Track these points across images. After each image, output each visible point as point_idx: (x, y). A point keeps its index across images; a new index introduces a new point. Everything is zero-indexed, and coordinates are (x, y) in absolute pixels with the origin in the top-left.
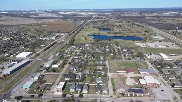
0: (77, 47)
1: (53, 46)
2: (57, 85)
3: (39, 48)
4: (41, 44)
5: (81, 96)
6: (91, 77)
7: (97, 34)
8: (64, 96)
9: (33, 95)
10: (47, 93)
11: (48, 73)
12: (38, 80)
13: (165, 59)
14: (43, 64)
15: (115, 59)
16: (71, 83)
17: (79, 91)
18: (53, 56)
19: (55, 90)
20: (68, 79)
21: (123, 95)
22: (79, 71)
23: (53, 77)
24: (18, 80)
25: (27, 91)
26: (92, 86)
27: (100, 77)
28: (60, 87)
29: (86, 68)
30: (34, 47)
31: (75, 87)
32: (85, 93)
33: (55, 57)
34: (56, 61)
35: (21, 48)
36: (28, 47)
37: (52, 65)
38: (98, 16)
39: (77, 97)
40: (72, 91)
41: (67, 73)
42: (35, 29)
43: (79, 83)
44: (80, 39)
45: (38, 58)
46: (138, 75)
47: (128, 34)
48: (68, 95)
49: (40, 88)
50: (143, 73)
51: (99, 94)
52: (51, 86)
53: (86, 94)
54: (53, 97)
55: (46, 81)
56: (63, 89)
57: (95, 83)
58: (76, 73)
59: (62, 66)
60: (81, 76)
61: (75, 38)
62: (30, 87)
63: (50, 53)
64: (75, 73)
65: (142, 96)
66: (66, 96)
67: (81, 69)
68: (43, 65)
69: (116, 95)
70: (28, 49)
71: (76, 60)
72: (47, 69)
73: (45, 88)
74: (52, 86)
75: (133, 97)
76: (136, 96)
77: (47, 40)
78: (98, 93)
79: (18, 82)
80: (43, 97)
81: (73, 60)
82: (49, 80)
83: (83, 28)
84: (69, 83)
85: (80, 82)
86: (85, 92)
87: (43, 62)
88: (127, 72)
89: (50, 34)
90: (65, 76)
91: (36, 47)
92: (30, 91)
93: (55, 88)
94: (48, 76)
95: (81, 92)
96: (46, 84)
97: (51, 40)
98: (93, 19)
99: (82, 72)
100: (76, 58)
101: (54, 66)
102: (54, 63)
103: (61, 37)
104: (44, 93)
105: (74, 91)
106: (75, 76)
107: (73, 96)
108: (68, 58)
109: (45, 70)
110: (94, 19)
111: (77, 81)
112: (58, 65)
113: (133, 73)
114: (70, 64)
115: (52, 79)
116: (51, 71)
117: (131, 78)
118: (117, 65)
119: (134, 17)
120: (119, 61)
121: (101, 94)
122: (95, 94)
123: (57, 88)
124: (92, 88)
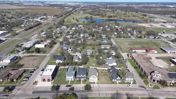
0: (68, 27)
1: (37, 27)
2: (42, 71)
3: (18, 27)
4: (22, 24)
5: (88, 88)
6: (96, 58)
7: (89, 18)
8: (56, 88)
10: (23, 85)
12: (10, 63)
15: (122, 38)
16: (67, 67)
17: (82, 79)
18: (37, 35)
19: (38, 79)
20: (61, 62)
22: (76, 51)
23: (35, 59)
26: (103, 71)
27: (110, 58)
28: (48, 73)
29: (86, 48)
30: (12, 27)
31: (76, 73)
32: (94, 83)
33: (40, 37)
34: (42, 41)
36: (3, 26)
37: (34, 44)
38: (86, 6)
40: (70, 80)
41: (59, 54)
42: (17, 12)
43: (80, 67)
44: (71, 22)
45: (16, 38)
46: (164, 54)
47: (124, 17)
48: (63, 88)
49: (11, 77)
51: (119, 83)
52: (31, 72)
53: (96, 85)
54: (34, 92)
55: (23, 65)
57: (107, 66)
58: (73, 54)
59: (51, 45)
60: (80, 57)
61: (65, 20)
63: (33, 32)
64: (71, 54)
66: (59, 89)
67: (79, 49)
68: (22, 45)
69: (149, 84)
70: (3, 28)
71: (69, 39)
72: (28, 50)
73: (20, 77)
74: (33, 72)
77: (30, 21)
78: (117, 82)
80: (14, 92)
81: (66, 39)
82: (28, 63)
83: (73, 13)
84: (63, 67)
85: (81, 65)
86: (94, 81)
87: (22, 42)
88: (147, 51)
89: (35, 16)
90: (55, 57)
91: (15, 27)
93: (39, 76)
94: (28, 58)
95: (85, 81)
96: (23, 69)
97: (35, 21)
98: (81, 8)
99: (80, 52)
100: (69, 37)
101: (37, 46)
102: (38, 43)
103: (47, 19)
105: (73, 80)
106: (72, 57)
107: (73, 88)
108: (57, 37)
109: (24, 51)
111: (76, 63)
112: (44, 45)
114: (61, 44)
115: (35, 61)
116: (33, 52)
117: (157, 58)
118: (128, 44)
120: (128, 40)
121: (124, 83)
122: (111, 83)
123: (43, 75)
124: (103, 74)
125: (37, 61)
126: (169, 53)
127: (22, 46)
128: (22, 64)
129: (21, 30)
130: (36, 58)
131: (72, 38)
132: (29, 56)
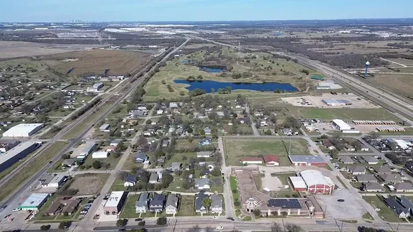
0: (149, 108)
1: (92, 108)
2: (104, 199)
3: (59, 112)
4: (64, 104)
5: (162, 222)
6: (184, 177)
7: (196, 78)
8: (123, 223)
9: (46, 224)
10: (81, 219)
11: (83, 172)
12: (59, 188)
13: (343, 132)
14: (70, 151)
15: (238, 135)
16: (139, 193)
17: (157, 211)
18: (93, 130)
19: (100, 211)
20: (132, 185)
21: (257, 213)
22: (157, 165)
23: (93, 181)
24: (10, 192)
25: (33, 216)
26: (188, 198)
27: (204, 177)
28: (113, 203)
29: (173, 157)
30: (48, 112)
31: (149, 203)
32: (171, 215)
33: (99, 135)
34: (102, 144)
35: (15, 114)
36: (32, 111)
37: (91, 152)
38: (197, 38)
39: (154, 224)
40: (141, 212)
41: (128, 171)
42: (49, 69)
43: (157, 192)
44: (157, 91)
45: (58, 138)
47: (264, 77)
48: (132, 222)
49: (64, 209)
50: (299, 164)
51: (204, 214)
52: (90, 202)
53: (174, 217)
54: (95, 229)
55: (77, 191)
56: (120, 207)
57: (195, 190)
58: (151, 170)
59: (117, 154)
60: (160, 177)
61: (146, 88)
62: (39, 207)
63: (86, 124)
64: (148, 170)
65: (299, 214)
66: (126, 224)
67: (161, 160)
68: (71, 153)
69: (241, 215)
70: (32, 115)
71: (148, 139)
72: (81, 163)
73: (76, 208)
74: (92, 201)
75: (280, 217)
76: (284, 214)
77: (78, 94)
78: (202, 213)
79: (10, 196)
80: (71, 228)
81: (143, 139)
82: (84, 188)
83: (164, 65)
84: (134, 193)
85: (160, 190)
86: (171, 213)
87: (70, 147)
88: (265, 163)
89: (86, 79)
90: (124, 176)
91: (52, 112)
92: (39, 216)
93: (101, 207)
94: (82, 178)
95: (161, 212)
96: (78, 197)
97: (89, 93)
98: (186, 45)
99: (162, 166)
100: (149, 134)
101: (96, 155)
102: (97, 148)
103: (111, 86)
104: (73, 219)
105: (145, 212)
106: (147, 176)
107: (144, 222)
108: (129, 135)
109: (76, 166)
110: (189, 43)
111: (152, 187)
112: (106, 153)
113: (277, 164)
114: (134, 150)
115: (93, 184)
116: (90, 167)
117: (273, 175)
118: (242, 147)
119: (277, 40)
120: (245, 138)
121: (209, 215)
122: (194, 215)
123: (106, 206)
124: (186, 203)
125: (97, 182)
126: (296, 164)
127: (71, 156)
128: (76, 189)
129: (65, 118)
130: (95, 178)
131: (154, 135)
132: (84, 175)
